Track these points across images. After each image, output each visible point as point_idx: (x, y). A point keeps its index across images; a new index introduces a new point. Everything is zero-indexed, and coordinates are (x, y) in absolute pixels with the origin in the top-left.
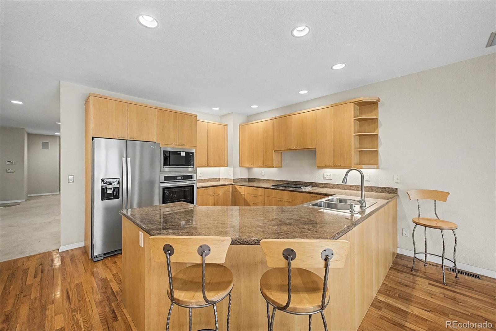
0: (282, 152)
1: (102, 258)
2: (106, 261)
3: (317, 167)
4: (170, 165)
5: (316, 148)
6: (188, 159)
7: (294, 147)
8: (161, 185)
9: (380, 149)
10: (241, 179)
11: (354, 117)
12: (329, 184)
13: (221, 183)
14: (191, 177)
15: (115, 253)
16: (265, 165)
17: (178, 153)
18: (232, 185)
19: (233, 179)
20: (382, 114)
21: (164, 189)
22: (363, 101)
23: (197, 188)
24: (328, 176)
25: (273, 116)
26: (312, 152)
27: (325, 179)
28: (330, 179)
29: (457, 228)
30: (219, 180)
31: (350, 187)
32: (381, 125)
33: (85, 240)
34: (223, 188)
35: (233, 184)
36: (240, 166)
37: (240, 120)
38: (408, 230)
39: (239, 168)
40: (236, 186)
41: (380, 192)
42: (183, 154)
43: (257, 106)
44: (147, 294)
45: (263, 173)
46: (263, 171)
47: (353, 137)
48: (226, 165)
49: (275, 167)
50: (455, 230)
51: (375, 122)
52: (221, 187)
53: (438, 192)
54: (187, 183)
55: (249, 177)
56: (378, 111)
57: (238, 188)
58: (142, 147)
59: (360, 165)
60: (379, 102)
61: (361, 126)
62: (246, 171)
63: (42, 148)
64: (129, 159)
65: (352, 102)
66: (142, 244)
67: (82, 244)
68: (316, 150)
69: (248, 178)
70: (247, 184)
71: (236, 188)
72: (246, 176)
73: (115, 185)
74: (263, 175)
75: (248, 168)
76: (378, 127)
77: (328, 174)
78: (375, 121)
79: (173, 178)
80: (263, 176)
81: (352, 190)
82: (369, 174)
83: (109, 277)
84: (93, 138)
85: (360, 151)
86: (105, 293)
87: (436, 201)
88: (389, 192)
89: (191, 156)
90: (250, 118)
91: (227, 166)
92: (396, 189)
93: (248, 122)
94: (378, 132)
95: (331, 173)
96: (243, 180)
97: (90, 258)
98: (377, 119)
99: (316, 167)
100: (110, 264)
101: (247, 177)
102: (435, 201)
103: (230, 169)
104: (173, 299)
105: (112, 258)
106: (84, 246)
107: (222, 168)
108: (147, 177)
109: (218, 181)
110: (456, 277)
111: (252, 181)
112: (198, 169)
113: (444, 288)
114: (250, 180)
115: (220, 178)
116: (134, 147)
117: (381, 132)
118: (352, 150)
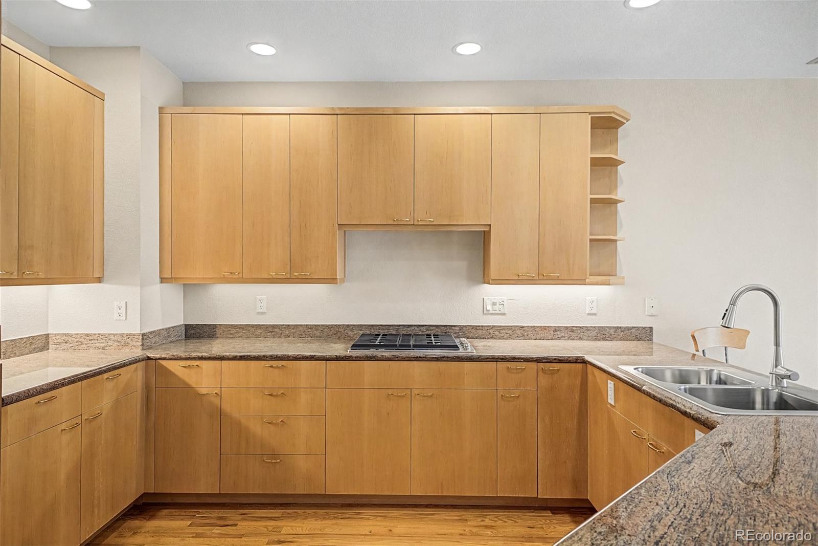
5: (490, 226)
7: (419, 219)
10: (167, 330)
12: (500, 328)
18: (145, 363)
19: (143, 335)
24: (494, 304)
27: (485, 312)
28: (500, 314)
30: (44, 342)
31: (555, 331)
35: (146, 355)
36: (163, 280)
37: (163, 89)
39: (157, 287)
41: (621, 340)
45: (265, 303)
46: (264, 297)
47: (589, 203)
48: (96, 275)
52: (106, 376)
57: (181, 373)
68: (489, 232)
69: (188, 327)
71: (169, 373)
72: (178, 319)
74: (265, 310)
75: (184, 284)
77: (497, 299)
80: (261, 313)
81: (559, 338)
91: (99, 280)
92: (651, 329)
96: (172, 334)
101: (183, 323)
103: (120, 292)
107: (64, 290)
114: (193, 332)
115: (47, 336)
118: (588, 236)
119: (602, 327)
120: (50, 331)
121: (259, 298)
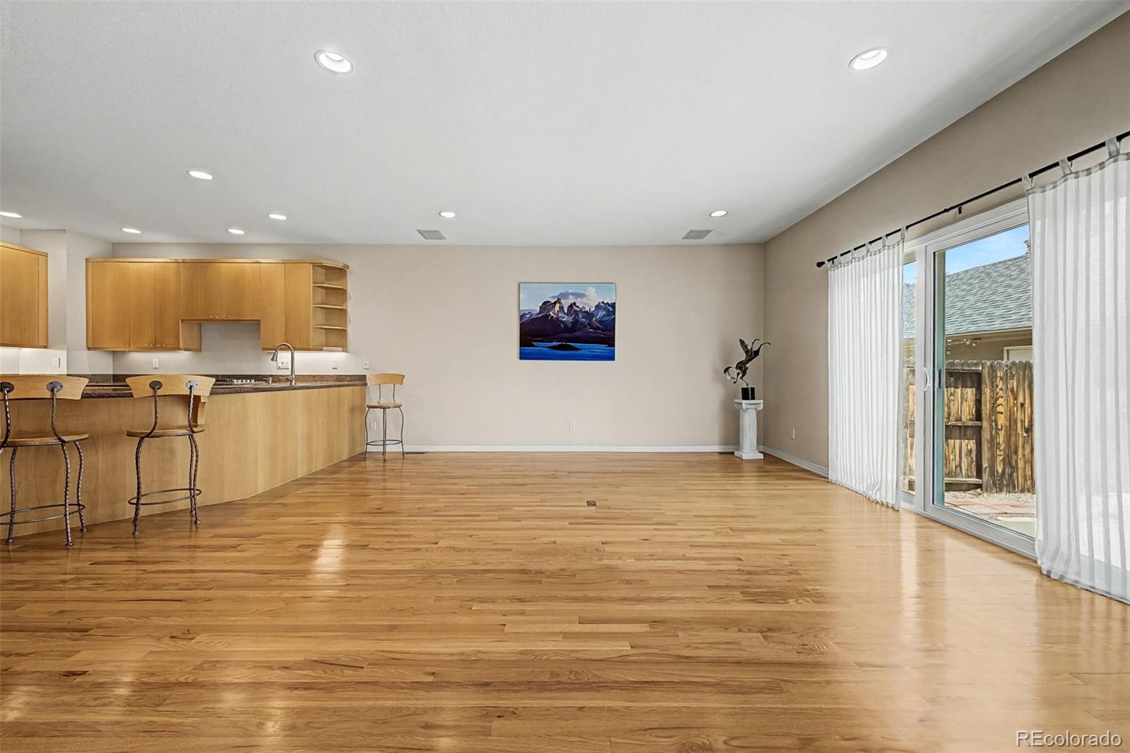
0: (201, 324)
3: (263, 349)
5: (259, 320)
7: (224, 317)
9: (350, 328)
11: (313, 284)
16: (158, 346)
20: (351, 285)
22: (323, 265)
24: (283, 363)
25: (180, 257)
26: (254, 326)
27: (279, 368)
28: (286, 369)
32: (350, 299)
36: (89, 349)
37: (89, 250)
38: (375, 417)
39: (86, 352)
41: (349, 381)
43: (138, 231)
45: (157, 363)
46: (157, 360)
47: (311, 309)
48: (43, 344)
49: (185, 350)
51: (343, 295)
53: (395, 375)
55: (117, 373)
56: (346, 280)
59: (326, 346)
60: (348, 268)
61: (327, 295)
62: (109, 357)
65: (311, 263)
68: (260, 323)
69: (114, 375)
74: (157, 367)
75: (113, 351)
76: (346, 301)
77: (285, 361)
78: (343, 292)
80: (155, 368)
82: (336, 358)
85: (325, 328)
87: (395, 384)
88: (357, 380)
91: (47, 347)
92: (365, 376)
93: (114, 257)
94: (347, 307)
96: (100, 378)
98: (346, 291)
99: (261, 350)
101: (112, 373)
103: (57, 353)
117: (351, 306)
118: (311, 327)
119: (339, 375)
121: (154, 360)
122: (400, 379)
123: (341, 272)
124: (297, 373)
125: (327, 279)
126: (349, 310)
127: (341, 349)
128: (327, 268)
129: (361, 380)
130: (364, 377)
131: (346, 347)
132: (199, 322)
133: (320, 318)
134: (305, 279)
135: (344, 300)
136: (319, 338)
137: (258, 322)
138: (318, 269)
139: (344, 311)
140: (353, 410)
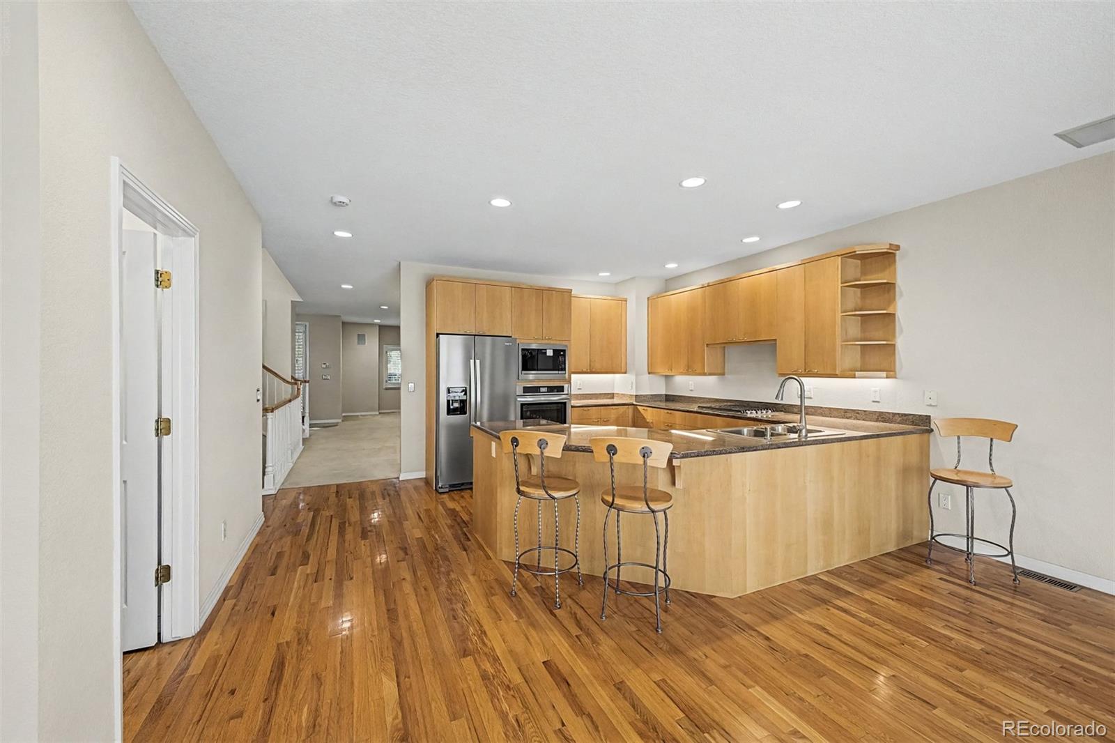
0: (724, 347)
1: (447, 490)
2: (452, 493)
3: (779, 374)
4: (537, 370)
5: (775, 340)
6: (558, 361)
7: (740, 339)
8: (518, 399)
9: (900, 342)
10: (652, 395)
11: (842, 283)
13: (616, 401)
14: (561, 389)
15: (463, 487)
16: (690, 370)
17: (542, 352)
18: (633, 406)
19: (636, 396)
20: (904, 275)
21: (522, 405)
22: (857, 253)
23: (572, 407)
25: (705, 282)
26: (771, 347)
28: (809, 398)
29: (1011, 486)
30: (612, 396)
32: (901, 296)
33: (427, 469)
34: (615, 411)
35: (634, 403)
36: (649, 373)
37: (649, 289)
38: (950, 497)
39: (646, 376)
40: (638, 407)
41: (899, 423)
42: (550, 353)
43: (676, 265)
44: (499, 508)
45: (691, 386)
46: (692, 383)
47: (839, 319)
48: (623, 371)
49: (711, 374)
50: (1008, 489)
51: (889, 291)
53: (995, 423)
54: (555, 399)
55: (667, 393)
56: (895, 269)
57: (642, 412)
58: (493, 346)
59: (861, 371)
60: (898, 250)
61: (863, 297)
62: (662, 381)
63: (358, 344)
64: (478, 362)
65: (838, 256)
66: (494, 455)
67: (423, 475)
68: (776, 344)
69: (666, 395)
70: (663, 405)
71: (639, 412)
72: (662, 391)
73: (461, 396)
74: (693, 389)
75: (665, 375)
76: (894, 299)
78: (889, 288)
79: (535, 390)
80: (691, 390)
81: (847, 418)
82: (877, 389)
83: (458, 508)
84: (438, 335)
85: (861, 345)
86: (455, 520)
87: (994, 440)
88: (913, 423)
89: (561, 355)
90: (670, 283)
91: (625, 373)
92: (928, 417)
93: (666, 292)
94: (895, 309)
95: (811, 387)
96: (655, 397)
97: (434, 488)
98: (894, 284)
99: (777, 375)
100: (456, 497)
101: (664, 393)
102: (992, 440)
103: (630, 377)
104: (519, 491)
105: (459, 492)
106: (424, 476)
107: (618, 376)
108: (499, 389)
109: (610, 398)
110: (1014, 580)
111: (673, 401)
112: (573, 376)
113: (971, 589)
114: (668, 398)
115: (613, 394)
116: (484, 345)
117: (901, 308)
118: (838, 342)
119: (882, 412)
120: (615, 392)
121: (690, 382)
122: (1006, 431)
123: (887, 257)
124: (807, 403)
125: (864, 273)
126: (900, 314)
127: (884, 374)
128: (863, 257)
129: (922, 424)
130: (927, 419)
131: (894, 371)
132: (723, 345)
133: (854, 329)
134: (832, 278)
135: (892, 300)
136: (851, 358)
137: (773, 342)
138: (850, 260)
139: (891, 317)
140: (905, 471)
